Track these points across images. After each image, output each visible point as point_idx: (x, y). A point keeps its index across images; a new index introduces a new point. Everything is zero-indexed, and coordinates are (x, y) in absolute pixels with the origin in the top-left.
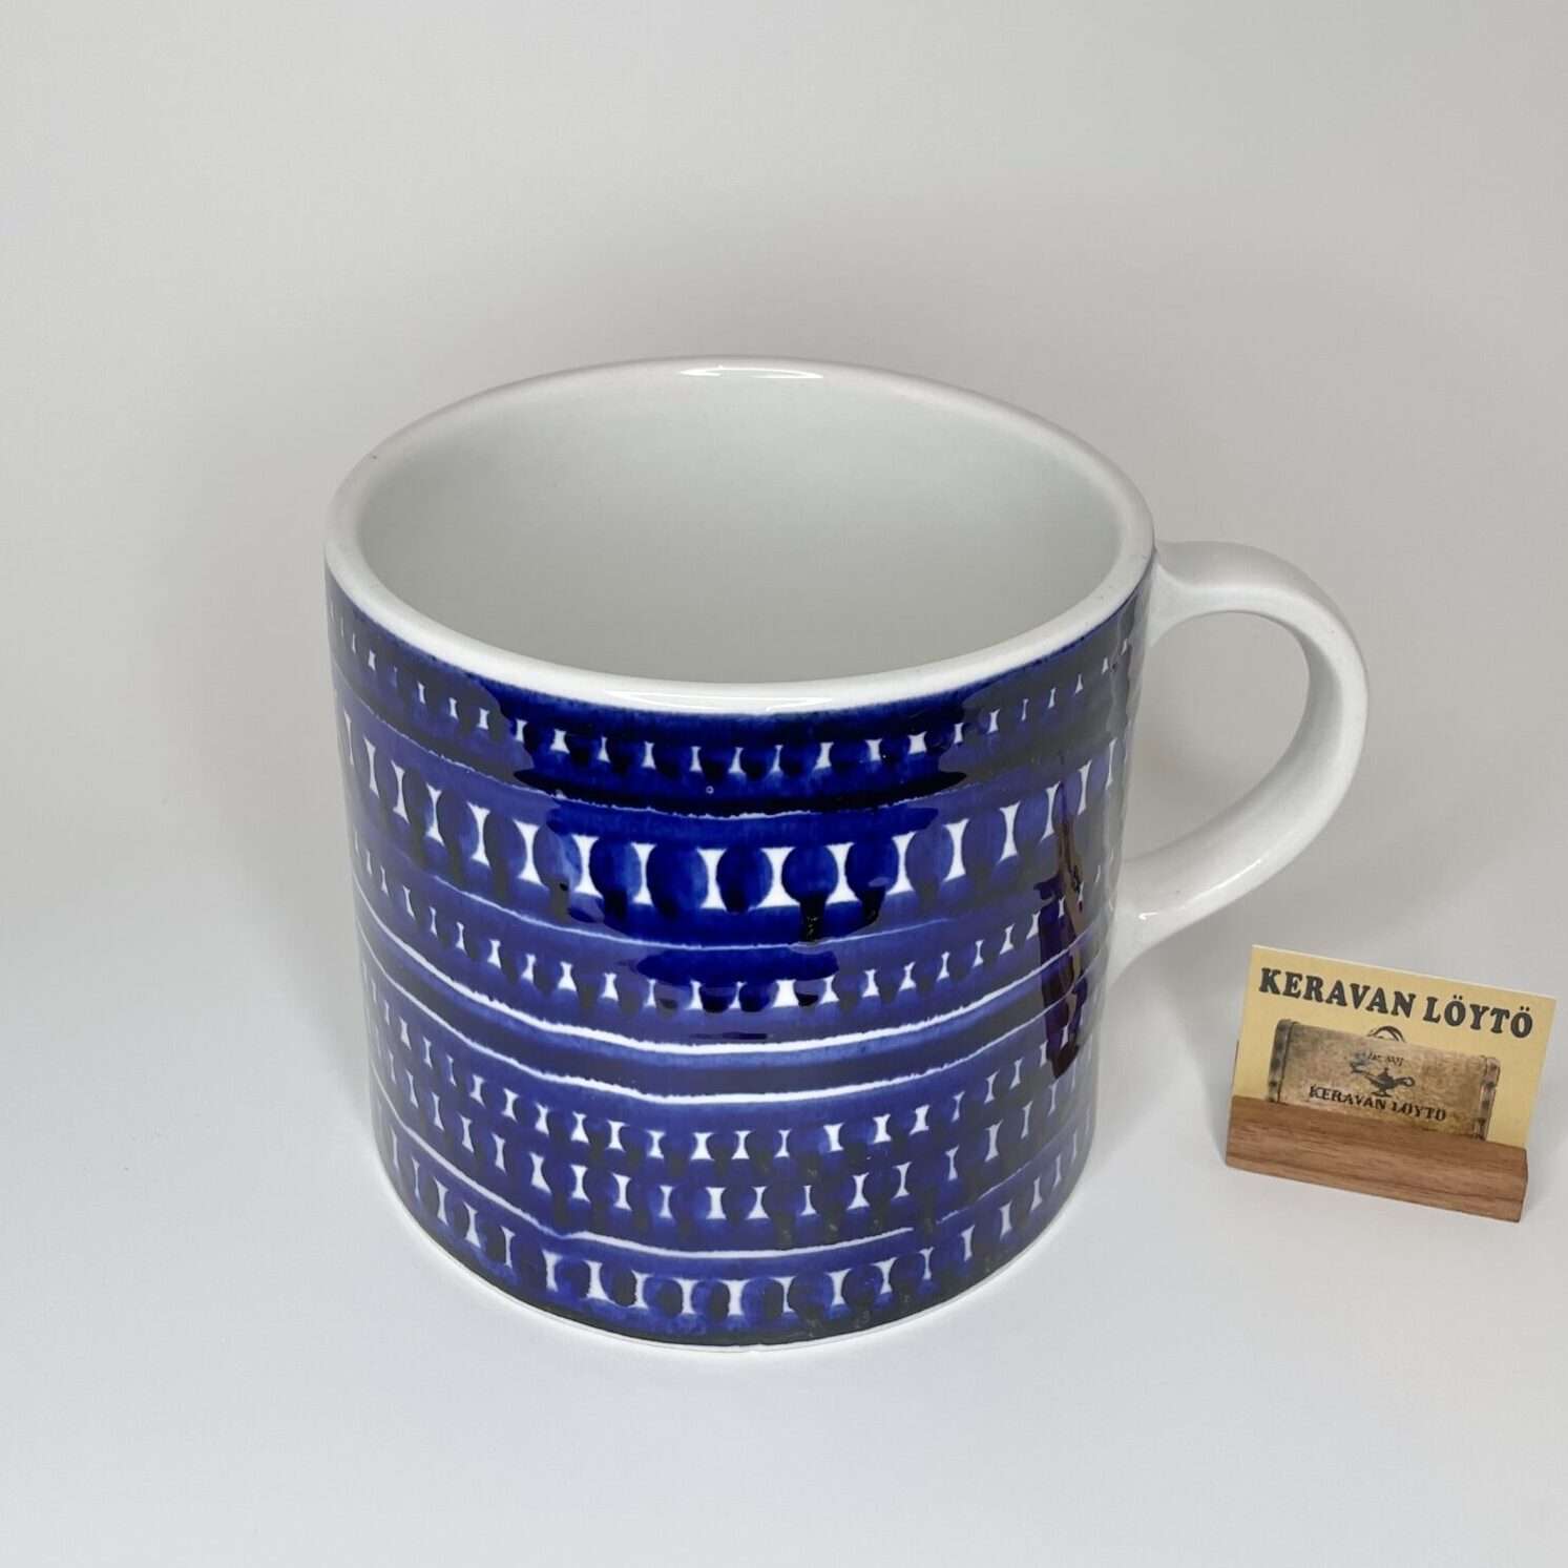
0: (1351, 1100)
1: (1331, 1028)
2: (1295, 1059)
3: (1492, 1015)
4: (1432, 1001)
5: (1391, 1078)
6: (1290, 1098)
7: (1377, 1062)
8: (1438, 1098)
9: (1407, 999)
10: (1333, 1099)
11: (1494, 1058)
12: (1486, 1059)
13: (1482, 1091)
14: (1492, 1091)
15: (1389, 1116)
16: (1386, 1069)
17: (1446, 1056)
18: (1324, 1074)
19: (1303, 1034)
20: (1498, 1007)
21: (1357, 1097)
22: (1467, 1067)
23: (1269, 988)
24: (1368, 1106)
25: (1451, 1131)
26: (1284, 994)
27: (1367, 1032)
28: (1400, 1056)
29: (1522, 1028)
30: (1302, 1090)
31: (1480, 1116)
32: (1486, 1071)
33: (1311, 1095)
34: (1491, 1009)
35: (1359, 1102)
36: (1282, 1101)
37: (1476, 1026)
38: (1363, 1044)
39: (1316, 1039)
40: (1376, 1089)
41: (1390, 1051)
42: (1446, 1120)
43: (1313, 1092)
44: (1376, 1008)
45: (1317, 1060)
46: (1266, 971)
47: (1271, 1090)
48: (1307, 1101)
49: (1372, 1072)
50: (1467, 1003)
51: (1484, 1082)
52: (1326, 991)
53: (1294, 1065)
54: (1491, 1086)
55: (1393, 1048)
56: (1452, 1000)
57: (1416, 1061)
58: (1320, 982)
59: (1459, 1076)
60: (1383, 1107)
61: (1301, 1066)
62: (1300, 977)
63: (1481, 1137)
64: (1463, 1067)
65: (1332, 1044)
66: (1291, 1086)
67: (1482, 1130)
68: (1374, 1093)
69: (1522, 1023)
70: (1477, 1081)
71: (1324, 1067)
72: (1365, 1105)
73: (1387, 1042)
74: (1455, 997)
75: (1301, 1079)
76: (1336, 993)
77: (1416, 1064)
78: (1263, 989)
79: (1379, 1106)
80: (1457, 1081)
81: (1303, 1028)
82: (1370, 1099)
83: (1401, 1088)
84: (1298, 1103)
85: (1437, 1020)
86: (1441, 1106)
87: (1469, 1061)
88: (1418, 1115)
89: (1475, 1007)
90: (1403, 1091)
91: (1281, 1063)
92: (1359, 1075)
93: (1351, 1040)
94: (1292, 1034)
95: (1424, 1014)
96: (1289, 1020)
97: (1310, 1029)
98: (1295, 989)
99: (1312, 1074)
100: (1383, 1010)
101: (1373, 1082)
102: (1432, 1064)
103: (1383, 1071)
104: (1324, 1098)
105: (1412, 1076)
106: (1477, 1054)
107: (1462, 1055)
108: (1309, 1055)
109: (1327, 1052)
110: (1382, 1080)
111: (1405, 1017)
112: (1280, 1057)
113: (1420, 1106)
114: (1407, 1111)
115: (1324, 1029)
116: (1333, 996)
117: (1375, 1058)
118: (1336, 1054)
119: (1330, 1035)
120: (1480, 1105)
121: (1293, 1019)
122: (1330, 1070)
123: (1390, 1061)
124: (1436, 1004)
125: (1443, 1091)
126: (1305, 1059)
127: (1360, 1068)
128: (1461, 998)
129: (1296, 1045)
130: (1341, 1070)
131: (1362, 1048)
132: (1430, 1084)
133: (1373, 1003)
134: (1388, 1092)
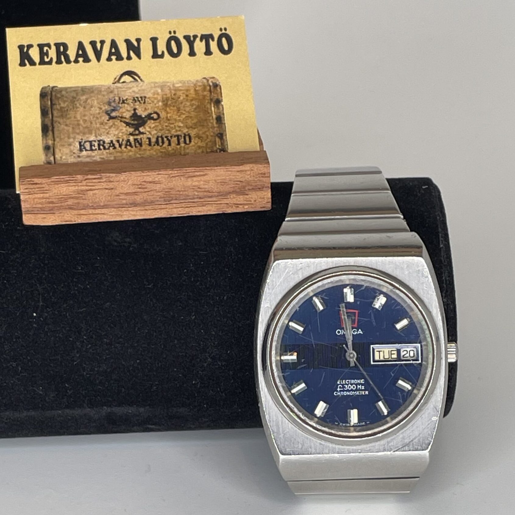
0: (114, 145)
1: (84, 85)
2: (61, 121)
3: (201, 40)
4: (154, 40)
5: (140, 116)
6: (64, 157)
7: (126, 105)
8: (182, 125)
9: (136, 44)
10: (99, 149)
11: (213, 78)
12: (208, 81)
13: (213, 108)
14: (221, 107)
15: (148, 151)
16: (135, 110)
17: (177, 85)
18: (87, 127)
19: (63, 96)
20: (204, 33)
21: (118, 141)
22: (195, 90)
23: (26, 62)
24: (129, 147)
25: (200, 151)
26: (40, 64)
27: (112, 81)
28: (143, 95)
29: (226, 47)
30: (72, 147)
31: (218, 132)
32: (210, 91)
33: (81, 150)
34: (199, 36)
35: (120, 146)
36: (58, 162)
37: (192, 53)
38: (112, 92)
39: (74, 98)
40: (131, 130)
41: (134, 92)
42: (192, 143)
43: (82, 147)
44: (114, 57)
45: (78, 117)
46: (21, 47)
47: (46, 155)
48: (79, 157)
49: (124, 115)
50: (180, 36)
51: (211, 100)
52: (72, 53)
53: (61, 127)
54: (218, 102)
55: (135, 89)
56: (169, 36)
57: (156, 96)
58: (65, 46)
59: (192, 100)
60: (141, 145)
61: (66, 125)
62: (49, 45)
63: (223, 150)
64: (192, 91)
65: (87, 99)
66: (63, 146)
67: (222, 144)
68: (131, 134)
69: (224, 41)
70: (207, 101)
71: (85, 121)
72: (126, 147)
73: (130, 85)
74: (170, 33)
75: (69, 138)
76: (80, 52)
77: (156, 99)
78: (22, 64)
79: (137, 145)
80: (192, 105)
81: (61, 90)
82: (128, 141)
83: (151, 124)
84: (71, 160)
85: (162, 56)
86: (185, 131)
87: (195, 85)
88: (170, 144)
89: (187, 38)
90: (153, 125)
91: (50, 128)
92: (114, 120)
93: (101, 91)
94: (53, 98)
95: (151, 53)
96: (49, 86)
97: (66, 89)
98: (48, 58)
99: (78, 131)
100: (119, 58)
101: (128, 124)
102: (169, 95)
103: (133, 112)
104: (91, 150)
105: (156, 110)
106: (199, 78)
107: (188, 81)
108: (71, 112)
109: (84, 107)
110: (134, 120)
111: (138, 60)
112: (48, 122)
113: (169, 135)
114: (161, 144)
115: (78, 87)
116: (78, 56)
117: (123, 102)
118: (92, 107)
119: (84, 90)
120: (215, 121)
121: (51, 85)
122: (91, 123)
123: (136, 102)
124: (158, 41)
125: (184, 116)
126: (68, 119)
127: (114, 114)
128: (175, 32)
129: (58, 107)
130: (100, 120)
131: (111, 96)
132: (172, 113)
133: (111, 54)
134: (141, 129)
